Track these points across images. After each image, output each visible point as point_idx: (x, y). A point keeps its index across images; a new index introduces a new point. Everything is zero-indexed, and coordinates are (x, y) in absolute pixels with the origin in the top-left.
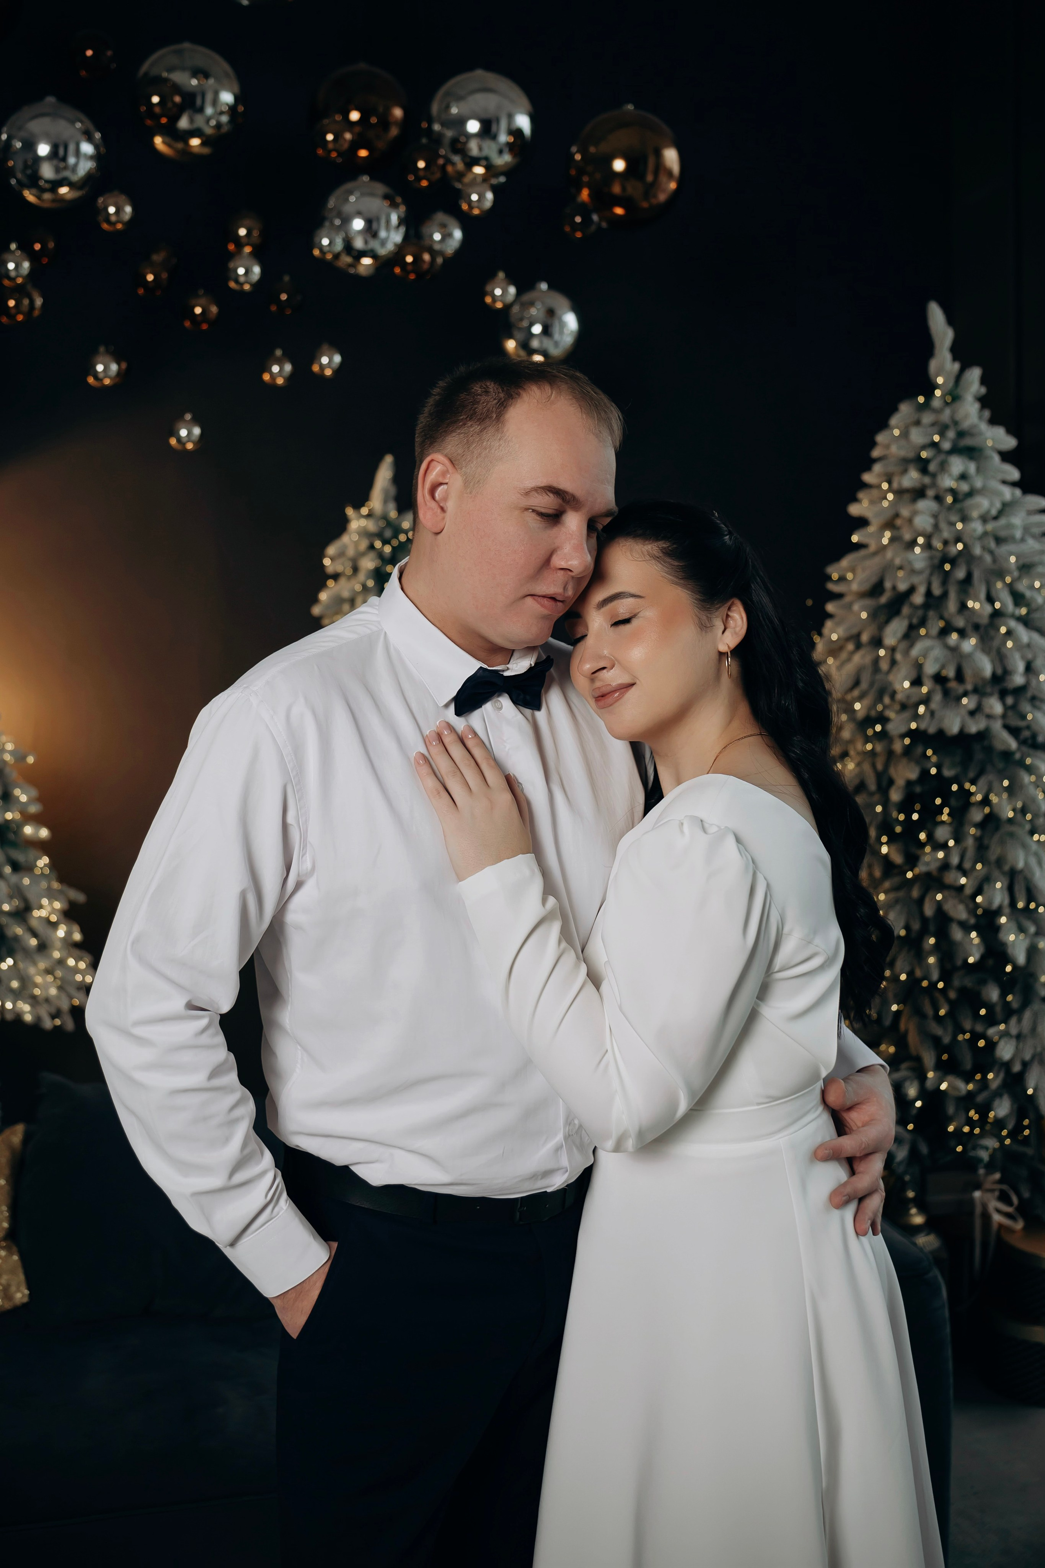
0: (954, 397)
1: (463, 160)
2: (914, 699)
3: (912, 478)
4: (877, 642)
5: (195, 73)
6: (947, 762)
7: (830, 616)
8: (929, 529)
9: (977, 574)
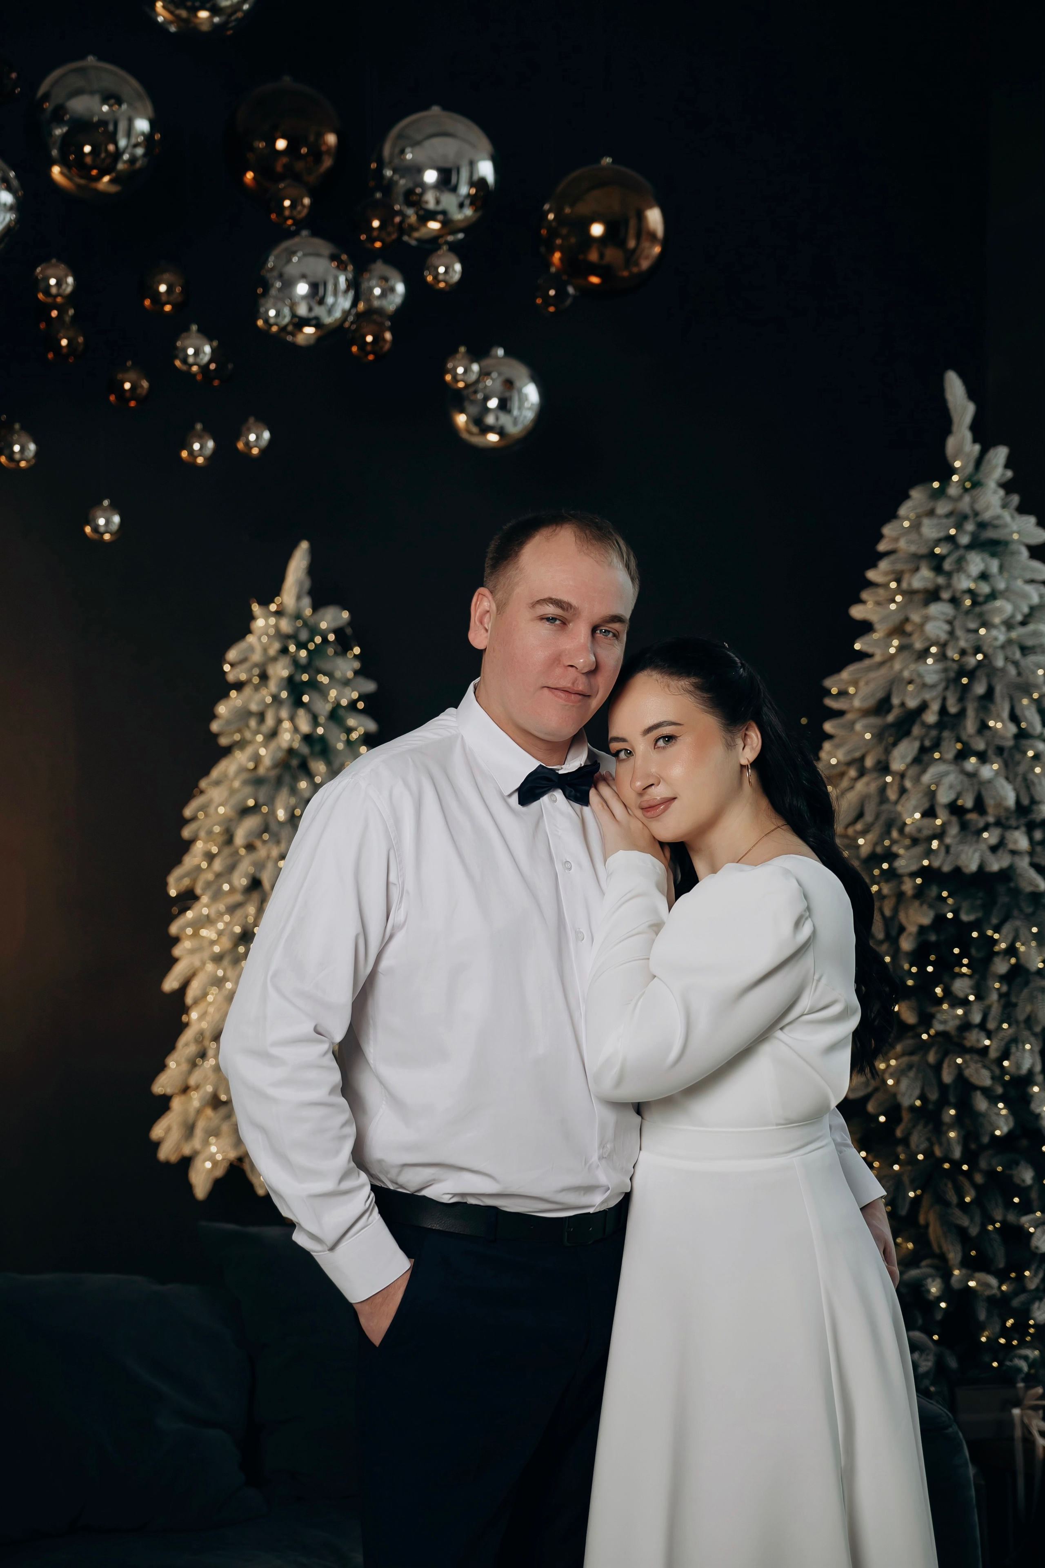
0: (974, 483)
1: (417, 213)
2: (926, 832)
3: (923, 578)
4: (884, 768)
5: (106, 98)
6: (965, 905)
7: (829, 737)
8: (943, 637)
9: (999, 689)
